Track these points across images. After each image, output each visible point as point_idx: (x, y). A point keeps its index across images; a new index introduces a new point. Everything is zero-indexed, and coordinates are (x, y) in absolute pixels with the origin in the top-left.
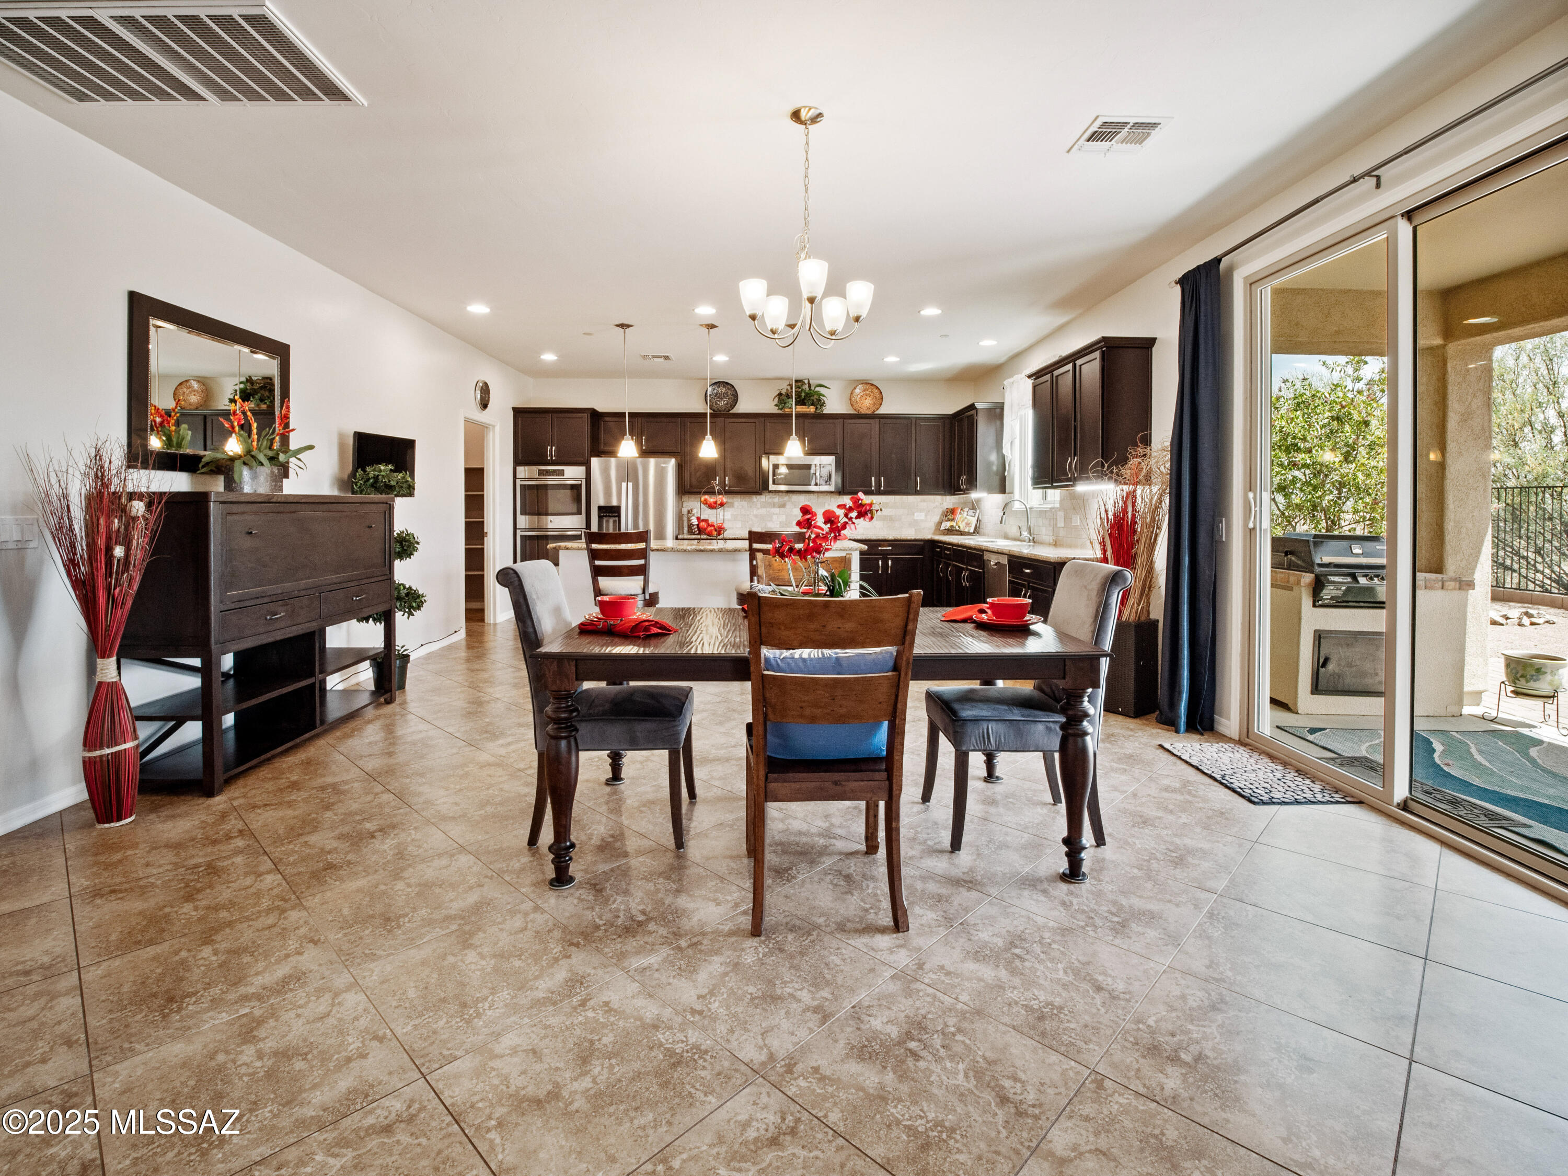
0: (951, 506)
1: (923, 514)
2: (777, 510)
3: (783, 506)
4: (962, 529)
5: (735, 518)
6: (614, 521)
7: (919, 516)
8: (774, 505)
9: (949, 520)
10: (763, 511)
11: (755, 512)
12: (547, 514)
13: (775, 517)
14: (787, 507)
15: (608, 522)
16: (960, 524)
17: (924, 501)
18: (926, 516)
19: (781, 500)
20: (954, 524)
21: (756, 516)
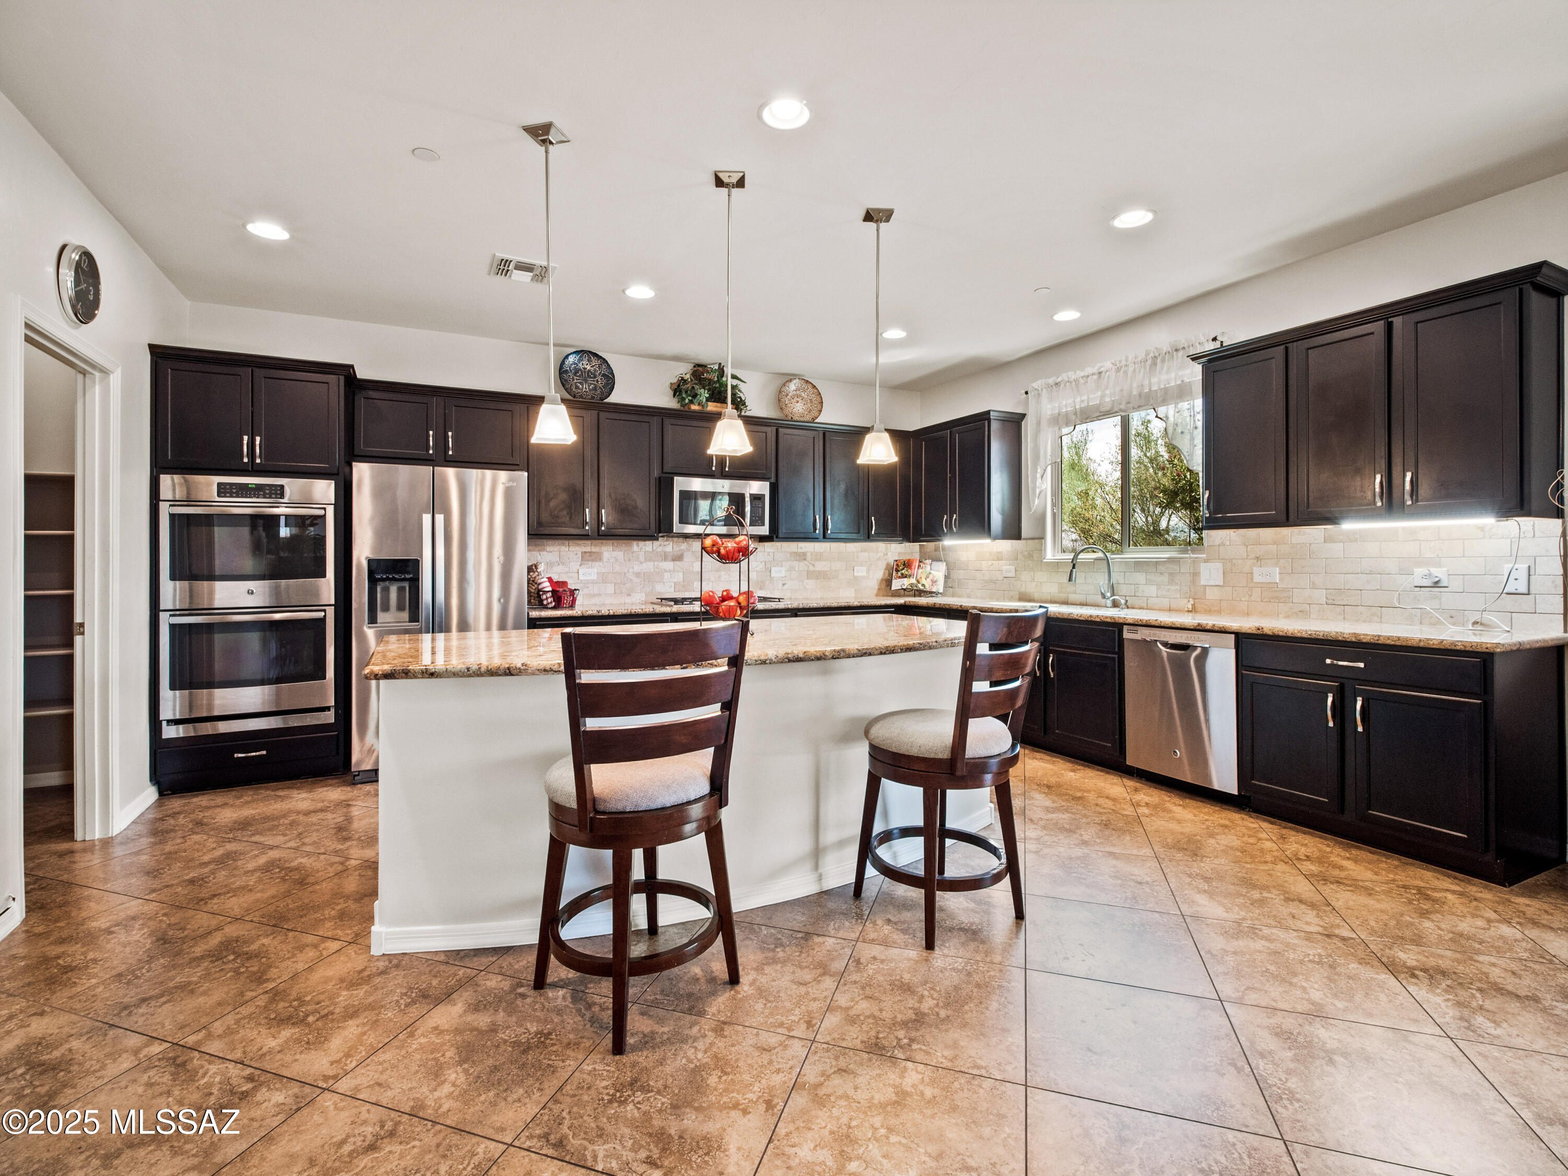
0: (905, 558)
1: (865, 568)
2: (669, 565)
3: (678, 558)
4: (928, 588)
5: (604, 578)
6: (401, 590)
7: (860, 572)
8: (665, 557)
9: (904, 576)
10: (648, 567)
11: (637, 568)
12: (212, 577)
13: (667, 575)
14: (686, 559)
15: (386, 590)
16: (923, 581)
17: (863, 550)
18: (868, 571)
19: (677, 549)
20: (913, 581)
21: (637, 575)
